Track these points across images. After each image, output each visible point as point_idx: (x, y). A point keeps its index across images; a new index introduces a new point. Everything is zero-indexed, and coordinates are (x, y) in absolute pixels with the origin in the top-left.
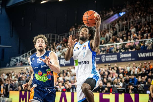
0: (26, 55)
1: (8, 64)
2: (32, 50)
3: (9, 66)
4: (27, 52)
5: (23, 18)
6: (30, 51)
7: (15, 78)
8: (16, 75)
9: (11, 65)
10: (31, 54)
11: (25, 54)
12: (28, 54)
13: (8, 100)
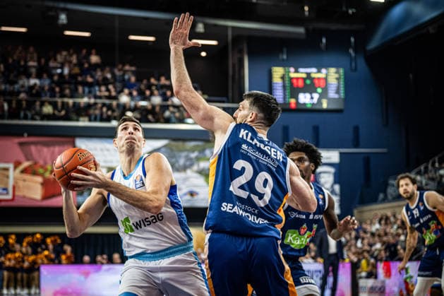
0: (426, 168)
1: (381, 196)
2: (440, 155)
3: (385, 200)
4: (428, 162)
5: (411, 76)
6: (437, 159)
7: (398, 228)
8: (399, 222)
9: (390, 197)
10: (437, 165)
11: (422, 168)
12: (430, 167)
13: (375, 285)
